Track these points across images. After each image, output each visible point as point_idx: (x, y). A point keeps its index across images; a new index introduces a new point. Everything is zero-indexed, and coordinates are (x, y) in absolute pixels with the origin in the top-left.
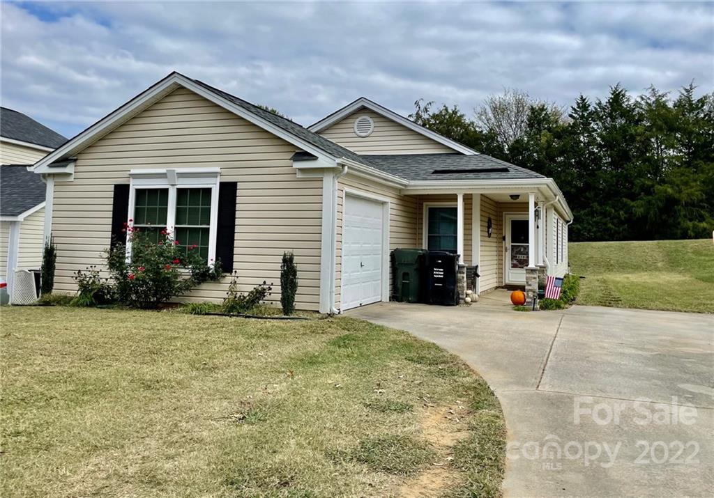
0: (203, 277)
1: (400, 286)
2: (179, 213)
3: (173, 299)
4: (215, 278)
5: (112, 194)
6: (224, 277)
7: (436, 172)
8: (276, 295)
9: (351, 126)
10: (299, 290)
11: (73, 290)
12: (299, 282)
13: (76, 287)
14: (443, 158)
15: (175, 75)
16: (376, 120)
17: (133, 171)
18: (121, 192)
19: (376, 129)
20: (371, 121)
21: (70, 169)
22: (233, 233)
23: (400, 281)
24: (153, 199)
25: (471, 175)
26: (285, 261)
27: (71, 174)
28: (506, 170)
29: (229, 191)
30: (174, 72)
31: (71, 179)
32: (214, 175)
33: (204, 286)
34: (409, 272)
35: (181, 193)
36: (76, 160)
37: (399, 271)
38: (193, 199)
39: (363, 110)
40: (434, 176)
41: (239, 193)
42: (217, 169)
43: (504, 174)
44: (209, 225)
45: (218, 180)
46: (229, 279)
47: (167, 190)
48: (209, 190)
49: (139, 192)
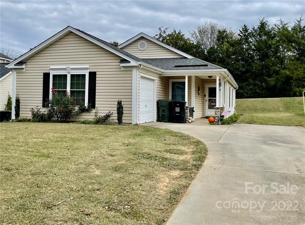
0: (83, 110)
1: (161, 115)
2: (72, 84)
3: (72, 119)
4: (88, 110)
5: (42, 77)
6: (92, 110)
7: (176, 66)
8: (115, 117)
9: (136, 45)
10: (124, 115)
11: (29, 116)
12: (124, 112)
13: (31, 115)
14: (179, 60)
15: (69, 27)
16: (148, 43)
17: (51, 67)
18: (46, 76)
19: (148, 47)
20: (145, 43)
21: (23, 66)
22: (95, 92)
23: (161, 113)
24: (60, 79)
25: (191, 68)
26: (118, 103)
27: (24, 68)
28: (206, 65)
29: (93, 75)
30: (69, 26)
31: (24, 70)
32: (86, 69)
33: (83, 114)
34: (165, 109)
35: (72, 76)
36: (26, 62)
37: (160, 109)
38: (78, 79)
39: (142, 38)
40: (175, 68)
41: (97, 76)
42: (88, 66)
43: (206, 67)
44: (85, 89)
45: (88, 71)
46: (94, 111)
47: (66, 75)
48: (85, 75)
49: (54, 76)
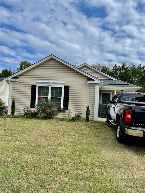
0: (60, 111)
1: (101, 114)
2: (52, 93)
3: (52, 117)
4: (63, 111)
5: (31, 87)
6: (66, 111)
7: (109, 84)
10: (90, 115)
11: (22, 113)
12: (90, 113)
13: (23, 113)
15: (52, 55)
17: (38, 81)
18: (34, 87)
20: (87, 69)
22: (68, 99)
23: (101, 112)
24: (44, 89)
25: (119, 85)
26: (87, 108)
27: (17, 81)
28: (128, 84)
29: (67, 88)
30: (51, 55)
31: (18, 83)
32: (63, 84)
33: (60, 113)
35: (52, 88)
36: (19, 77)
37: (101, 110)
38: (56, 90)
41: (70, 89)
42: (64, 82)
44: (61, 97)
45: (64, 85)
47: (48, 87)
48: (61, 88)
49: (39, 87)
